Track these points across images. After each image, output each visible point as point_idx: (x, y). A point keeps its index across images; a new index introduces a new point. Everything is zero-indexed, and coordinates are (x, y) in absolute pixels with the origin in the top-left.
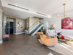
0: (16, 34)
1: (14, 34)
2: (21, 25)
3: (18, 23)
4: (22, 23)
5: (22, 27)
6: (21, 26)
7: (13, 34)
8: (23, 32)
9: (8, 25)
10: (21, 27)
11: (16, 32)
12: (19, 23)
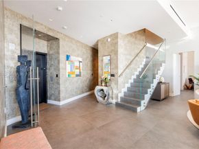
0: (62, 103)
1: (49, 102)
2: (77, 64)
3: (68, 57)
4: (81, 60)
5: (80, 72)
6: (77, 72)
7: (46, 102)
8: (83, 92)
9: (29, 63)
10: (77, 76)
11: (62, 95)
12: (72, 58)
